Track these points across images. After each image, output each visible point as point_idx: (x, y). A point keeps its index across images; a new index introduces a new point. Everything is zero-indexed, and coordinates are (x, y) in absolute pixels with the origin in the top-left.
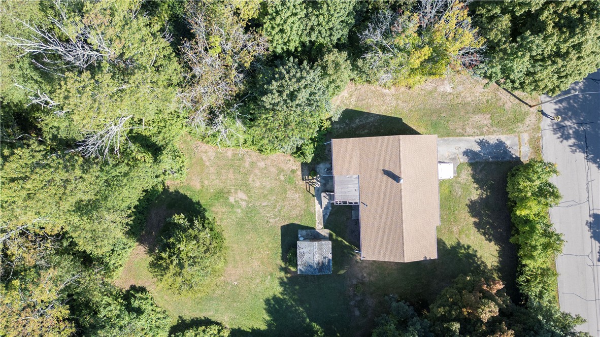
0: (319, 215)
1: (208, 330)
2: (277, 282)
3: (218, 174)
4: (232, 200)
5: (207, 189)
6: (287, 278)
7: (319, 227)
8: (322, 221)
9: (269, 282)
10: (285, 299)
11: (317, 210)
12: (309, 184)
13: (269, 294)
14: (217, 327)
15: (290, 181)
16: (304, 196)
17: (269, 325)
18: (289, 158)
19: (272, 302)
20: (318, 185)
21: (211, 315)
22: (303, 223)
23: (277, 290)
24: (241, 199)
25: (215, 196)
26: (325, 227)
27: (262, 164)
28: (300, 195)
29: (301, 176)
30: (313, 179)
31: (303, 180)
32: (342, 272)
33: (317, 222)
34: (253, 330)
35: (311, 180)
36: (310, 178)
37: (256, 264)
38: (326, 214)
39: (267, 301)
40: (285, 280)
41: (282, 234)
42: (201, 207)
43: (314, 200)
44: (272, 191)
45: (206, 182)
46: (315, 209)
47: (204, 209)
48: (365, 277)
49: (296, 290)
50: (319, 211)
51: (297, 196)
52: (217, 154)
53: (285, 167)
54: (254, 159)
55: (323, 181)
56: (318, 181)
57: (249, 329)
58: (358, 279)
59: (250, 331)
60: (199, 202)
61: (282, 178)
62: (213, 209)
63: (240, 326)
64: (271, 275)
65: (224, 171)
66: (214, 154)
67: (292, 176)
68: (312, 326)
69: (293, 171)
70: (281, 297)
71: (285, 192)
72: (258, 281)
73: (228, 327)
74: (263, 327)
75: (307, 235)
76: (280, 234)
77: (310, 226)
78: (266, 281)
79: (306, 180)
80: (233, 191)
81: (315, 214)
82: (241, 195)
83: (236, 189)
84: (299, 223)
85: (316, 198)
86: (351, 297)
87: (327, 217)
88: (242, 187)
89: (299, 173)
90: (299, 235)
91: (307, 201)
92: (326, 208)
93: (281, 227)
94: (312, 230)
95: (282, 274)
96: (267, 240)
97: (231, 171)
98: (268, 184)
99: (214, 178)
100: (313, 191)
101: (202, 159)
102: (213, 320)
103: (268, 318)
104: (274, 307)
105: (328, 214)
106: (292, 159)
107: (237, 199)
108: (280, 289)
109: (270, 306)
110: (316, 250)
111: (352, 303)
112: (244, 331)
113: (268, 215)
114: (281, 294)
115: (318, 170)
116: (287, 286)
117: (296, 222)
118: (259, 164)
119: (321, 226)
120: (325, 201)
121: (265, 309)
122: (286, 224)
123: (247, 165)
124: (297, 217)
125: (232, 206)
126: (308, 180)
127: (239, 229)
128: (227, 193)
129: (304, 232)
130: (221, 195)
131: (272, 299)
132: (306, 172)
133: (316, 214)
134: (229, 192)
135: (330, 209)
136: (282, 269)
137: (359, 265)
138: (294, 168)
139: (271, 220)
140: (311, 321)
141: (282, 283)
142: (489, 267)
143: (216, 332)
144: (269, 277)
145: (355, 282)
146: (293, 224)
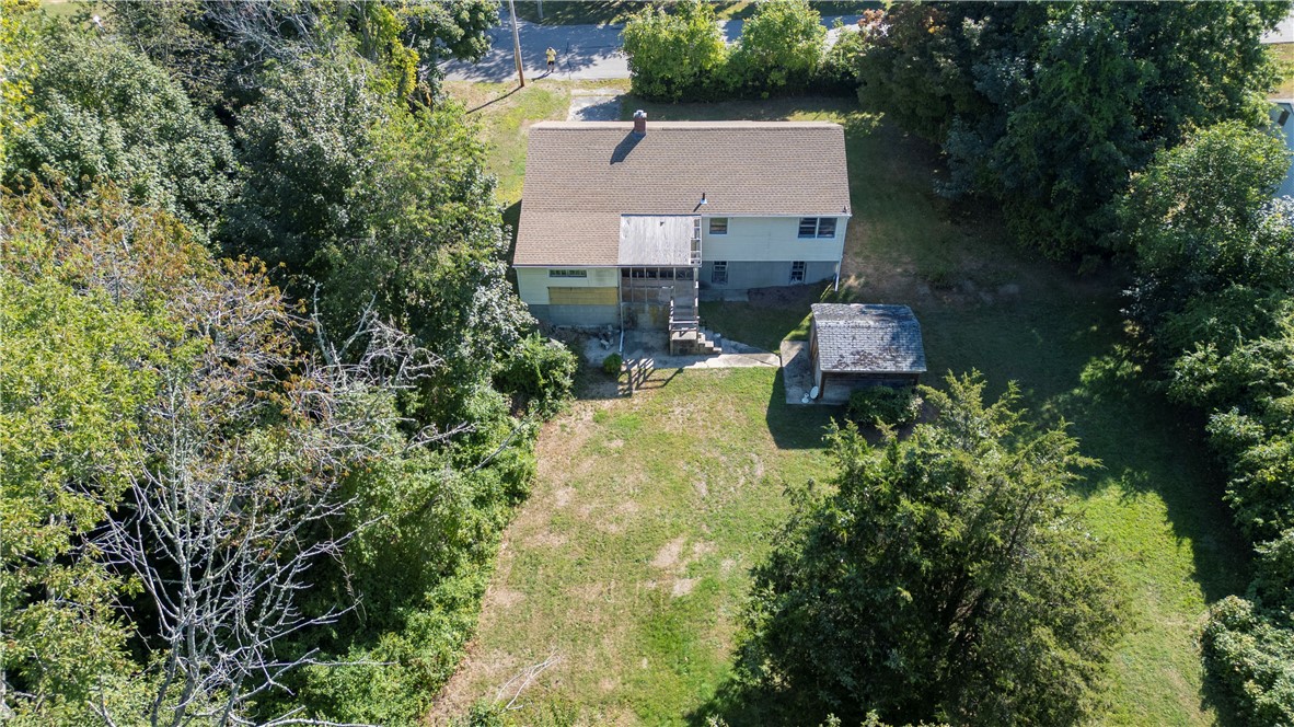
0: (739, 361)
3: (578, 636)
4: (683, 588)
5: (638, 683)
7: (774, 361)
8: (755, 355)
11: (723, 366)
12: (645, 380)
15: (629, 424)
16: (681, 392)
17: (1139, 486)
18: (556, 428)
20: (648, 362)
24: (682, 556)
25: (666, 651)
26: (774, 348)
27: (563, 497)
28: (675, 401)
29: (619, 401)
30: (629, 371)
31: (630, 395)
33: (758, 364)
34: (1180, 533)
35: (630, 378)
36: (624, 379)
38: (735, 346)
42: (710, 704)
43: (693, 371)
44: (659, 470)
45: (607, 686)
46: (719, 369)
48: (905, 271)
50: (727, 360)
51: (678, 410)
52: (497, 644)
53: (584, 436)
54: (540, 519)
55: (638, 353)
56: (637, 362)
57: (1179, 544)
59: (1187, 542)
61: (618, 443)
65: (570, 617)
67: (613, 421)
68: (1091, 383)
69: (600, 418)
71: (663, 436)
73: (1206, 611)
74: (1153, 503)
75: (800, 382)
76: (807, 452)
77: (772, 380)
79: (630, 389)
80: (652, 585)
81: (736, 369)
82: (667, 556)
83: (647, 576)
84: (766, 403)
85: (687, 367)
86: (971, 299)
87: (743, 346)
88: (640, 556)
89: (607, 404)
90: (805, 401)
91: (697, 386)
93: (780, 448)
94: (786, 373)
97: (573, 591)
98: (636, 478)
99: (591, 653)
100: (668, 373)
103: (1115, 490)
105: (733, 343)
106: (558, 421)
107: (683, 570)
110: (841, 321)
111: (988, 298)
112: (1197, 560)
113: (742, 481)
117: (763, 412)
118: (562, 504)
119: (773, 356)
122: (769, 436)
123: (557, 541)
124: (746, 408)
125: (709, 586)
126: (630, 383)
128: (657, 605)
129: (793, 391)
130: (664, 628)
132: (604, 388)
133: (736, 366)
134: (655, 598)
137: (873, 280)
138: (588, 416)
139: (760, 471)
145: (924, 290)
146: (771, 420)
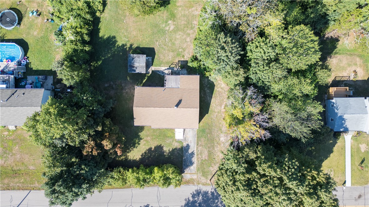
0: (159, 69)
1: (101, 4)
2: (124, 43)
3: (184, 16)
4: (170, 22)
5: (176, 9)
6: (126, 48)
7: (153, 68)
8: (156, 70)
9: (124, 39)
10: (115, 47)
11: (162, 68)
12: (176, 64)
13: (118, 39)
14: (101, 9)
15: (178, 55)
16: (170, 62)
17: (101, 38)
18: (191, 54)
19: (114, 40)
20: (175, 69)
21: (108, 7)
22: (155, 60)
23: (120, 43)
24: (170, 27)
25: (172, 13)
26: (153, 71)
27: (188, 39)
28: (171, 60)
29: (180, 60)
30: (179, 67)
31: (179, 61)
32: (128, 79)
33: (156, 68)
34: (99, 29)
35: (179, 65)
36: (180, 65)
37: (135, 33)
38: (160, 72)
39: (114, 37)
40: (125, 47)
41: (150, 48)
42: (167, 5)
43: (167, 67)
44: (173, 44)
45: (180, 9)
46: (163, 67)
47: (166, 6)
48: (125, 90)
49: (120, 53)
50: (161, 69)
51: (170, 58)
52: (195, 15)
53: (186, 52)
54: (191, 36)
55: (177, 72)
56: (177, 69)
57: (100, 27)
58: (125, 87)
59: (99, 28)
60: (170, 4)
61: (180, 50)
62: (165, 11)
63: (101, 22)
64: (128, 41)
65: (186, 19)
66: (195, 14)
67: (181, 56)
68: (100, 61)
69: (183, 56)
70: (116, 45)
71: (173, 51)
72: (125, 34)
73: (102, 16)
74: (101, 35)
75: (149, 62)
76: (150, 47)
77: (154, 63)
78: (125, 38)
79: (179, 63)
80: (175, 23)
81: (160, 67)
82: (172, 27)
83: (175, 25)
84: (155, 58)
85: (169, 67)
86: (115, 83)
87: (158, 73)
88: (176, 28)
89: (182, 59)
90: (149, 57)
91: (167, 63)
92: (163, 73)
93: (154, 48)
94: (151, 65)
95: (128, 46)
96: (147, 40)
97: (186, 23)
98: (177, 42)
99: (182, 13)
100: (172, 66)
101: (193, 7)
102: (105, 8)
103: (105, 37)
104: (111, 41)
105: (160, 74)
106: (190, 56)
107: (170, 25)
108: (121, 45)
109: (111, 38)
110: (141, 65)
111: (112, 83)
112: (99, 24)
113: (161, 41)
114: (118, 45)
115: (183, 70)
116: (122, 48)
117: (156, 56)
118: (188, 38)
119: (153, 70)
120: (166, 72)
121: (110, 36)
122: (156, 51)
123: (188, 31)
124: (159, 57)
125: (166, 22)
126: (179, 64)
127: (154, 25)
128: (174, 20)
129: (150, 60)
130: (173, 16)
131: (115, 40)
132: (183, 63)
134: (174, 21)
135: (162, 75)
136: (131, 45)
137: (132, 88)
138: (185, 57)
139: (158, 43)
140: (103, 61)
141: (123, 45)
142: (128, 154)
143: (99, 9)
144: (127, 40)
145: (123, 85)
146: (155, 54)
